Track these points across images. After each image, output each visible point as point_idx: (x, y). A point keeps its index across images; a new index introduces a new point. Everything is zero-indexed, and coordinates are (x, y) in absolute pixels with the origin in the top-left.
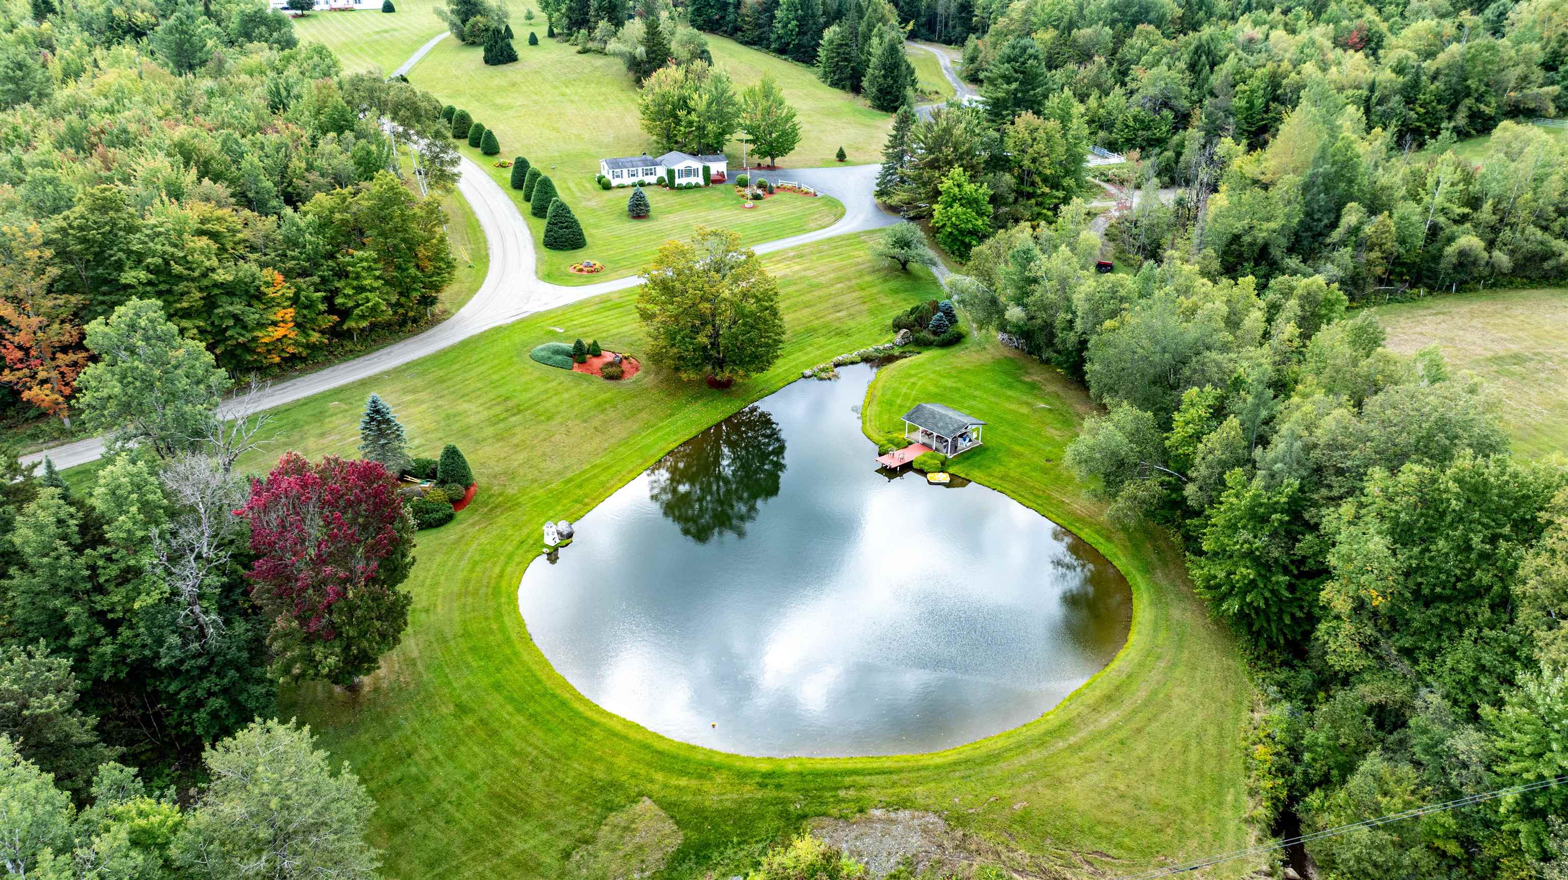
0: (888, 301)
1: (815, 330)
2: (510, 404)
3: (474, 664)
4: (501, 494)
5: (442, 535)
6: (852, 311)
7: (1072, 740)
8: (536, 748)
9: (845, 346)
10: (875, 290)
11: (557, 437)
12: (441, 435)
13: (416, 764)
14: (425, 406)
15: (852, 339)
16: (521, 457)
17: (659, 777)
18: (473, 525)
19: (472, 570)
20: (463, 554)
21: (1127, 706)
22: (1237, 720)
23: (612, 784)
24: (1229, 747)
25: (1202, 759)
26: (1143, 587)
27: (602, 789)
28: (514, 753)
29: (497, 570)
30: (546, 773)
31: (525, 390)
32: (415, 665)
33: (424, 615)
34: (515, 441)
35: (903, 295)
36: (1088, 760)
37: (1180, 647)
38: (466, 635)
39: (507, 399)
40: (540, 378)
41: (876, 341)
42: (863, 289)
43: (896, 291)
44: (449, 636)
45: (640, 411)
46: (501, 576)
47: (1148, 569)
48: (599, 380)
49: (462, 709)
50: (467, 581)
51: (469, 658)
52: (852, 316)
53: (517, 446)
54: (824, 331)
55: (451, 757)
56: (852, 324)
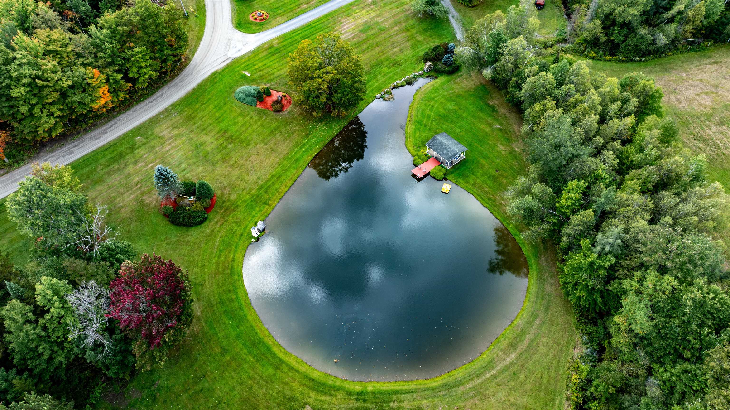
0: (420, 38)
1: (382, 63)
2: (227, 135)
3: (227, 322)
4: (229, 200)
5: (203, 230)
6: (402, 47)
7: (493, 372)
8: (259, 375)
9: (397, 74)
10: (414, 31)
11: (253, 156)
12: (194, 160)
13: (208, 382)
14: (184, 138)
15: (401, 68)
16: (236, 173)
17: (313, 394)
18: (217, 222)
19: (219, 257)
20: (214, 243)
21: (519, 349)
22: (567, 355)
23: (293, 398)
24: (561, 372)
25: (548, 382)
26: (534, 267)
27: (289, 400)
28: (250, 378)
29: (231, 256)
30: (264, 389)
31: (234, 124)
32: (200, 321)
33: (200, 287)
34: (232, 162)
35: (429, 33)
36: (499, 385)
37: (547, 311)
38: (222, 302)
39: (225, 132)
40: (240, 115)
41: (414, 69)
42: (408, 30)
43: (425, 30)
44: (214, 303)
45: (293, 133)
46: (233, 261)
47: (537, 256)
48: (270, 112)
49: (224, 351)
50: (218, 264)
51: (224, 318)
52: (401, 51)
53: (233, 165)
54: (387, 63)
55: (222, 378)
56: (402, 56)
